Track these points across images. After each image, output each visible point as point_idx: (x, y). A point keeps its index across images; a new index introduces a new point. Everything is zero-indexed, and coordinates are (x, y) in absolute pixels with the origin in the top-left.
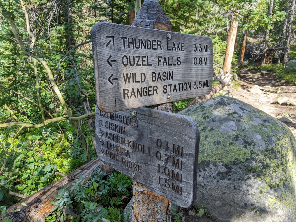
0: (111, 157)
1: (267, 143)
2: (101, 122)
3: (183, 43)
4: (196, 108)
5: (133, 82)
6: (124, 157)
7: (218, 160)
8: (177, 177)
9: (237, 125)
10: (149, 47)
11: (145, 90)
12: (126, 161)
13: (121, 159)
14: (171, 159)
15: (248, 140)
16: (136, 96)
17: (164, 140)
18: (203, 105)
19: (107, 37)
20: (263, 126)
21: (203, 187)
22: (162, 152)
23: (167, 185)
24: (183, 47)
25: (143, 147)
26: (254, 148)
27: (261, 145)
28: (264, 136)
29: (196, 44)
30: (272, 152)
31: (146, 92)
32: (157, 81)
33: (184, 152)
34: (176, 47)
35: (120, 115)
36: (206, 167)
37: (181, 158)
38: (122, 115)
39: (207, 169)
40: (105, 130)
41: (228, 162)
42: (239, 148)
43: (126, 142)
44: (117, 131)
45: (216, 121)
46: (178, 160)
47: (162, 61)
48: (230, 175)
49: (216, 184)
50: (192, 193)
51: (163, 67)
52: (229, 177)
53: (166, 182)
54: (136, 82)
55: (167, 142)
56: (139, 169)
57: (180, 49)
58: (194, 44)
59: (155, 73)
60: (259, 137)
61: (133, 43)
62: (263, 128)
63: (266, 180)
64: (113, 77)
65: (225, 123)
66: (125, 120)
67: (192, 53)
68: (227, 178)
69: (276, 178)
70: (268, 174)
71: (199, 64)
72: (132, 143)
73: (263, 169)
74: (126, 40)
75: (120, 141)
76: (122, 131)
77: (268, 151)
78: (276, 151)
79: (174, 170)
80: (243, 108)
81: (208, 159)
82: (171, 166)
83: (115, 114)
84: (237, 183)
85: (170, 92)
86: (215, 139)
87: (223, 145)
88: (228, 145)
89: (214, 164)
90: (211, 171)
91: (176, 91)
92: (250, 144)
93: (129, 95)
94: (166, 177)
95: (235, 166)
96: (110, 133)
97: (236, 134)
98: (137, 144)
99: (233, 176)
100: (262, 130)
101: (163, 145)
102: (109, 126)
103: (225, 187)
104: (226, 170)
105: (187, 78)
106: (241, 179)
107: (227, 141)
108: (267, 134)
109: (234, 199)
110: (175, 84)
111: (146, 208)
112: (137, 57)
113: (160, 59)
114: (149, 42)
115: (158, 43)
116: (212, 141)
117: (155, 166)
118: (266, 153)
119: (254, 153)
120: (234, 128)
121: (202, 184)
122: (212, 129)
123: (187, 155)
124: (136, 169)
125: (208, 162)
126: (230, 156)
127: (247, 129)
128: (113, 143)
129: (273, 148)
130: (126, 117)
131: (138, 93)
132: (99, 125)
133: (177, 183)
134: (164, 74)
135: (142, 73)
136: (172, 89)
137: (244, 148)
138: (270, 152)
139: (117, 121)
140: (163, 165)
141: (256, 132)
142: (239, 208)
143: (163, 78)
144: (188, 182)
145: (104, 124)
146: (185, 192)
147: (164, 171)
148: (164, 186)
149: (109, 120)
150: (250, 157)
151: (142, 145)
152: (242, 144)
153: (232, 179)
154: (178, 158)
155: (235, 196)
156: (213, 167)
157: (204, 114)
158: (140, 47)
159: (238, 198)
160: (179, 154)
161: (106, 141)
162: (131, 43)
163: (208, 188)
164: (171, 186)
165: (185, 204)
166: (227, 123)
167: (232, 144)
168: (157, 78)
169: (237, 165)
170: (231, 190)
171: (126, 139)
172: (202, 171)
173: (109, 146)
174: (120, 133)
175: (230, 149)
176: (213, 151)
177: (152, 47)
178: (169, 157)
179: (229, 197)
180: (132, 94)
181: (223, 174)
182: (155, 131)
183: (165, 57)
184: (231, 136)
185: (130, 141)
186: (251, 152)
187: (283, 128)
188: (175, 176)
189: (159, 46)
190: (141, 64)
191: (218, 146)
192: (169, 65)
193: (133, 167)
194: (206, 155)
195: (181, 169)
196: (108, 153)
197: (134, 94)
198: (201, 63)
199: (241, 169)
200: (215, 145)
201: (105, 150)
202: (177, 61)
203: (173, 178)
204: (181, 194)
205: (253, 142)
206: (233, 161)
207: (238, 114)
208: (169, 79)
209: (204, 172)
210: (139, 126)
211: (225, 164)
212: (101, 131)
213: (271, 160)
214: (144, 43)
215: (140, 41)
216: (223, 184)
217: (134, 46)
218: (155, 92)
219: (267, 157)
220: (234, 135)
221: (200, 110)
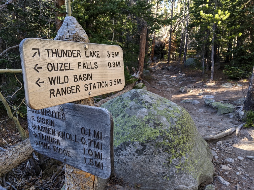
0: (44, 147)
1: (170, 123)
2: (33, 117)
3: (99, 52)
4: (117, 100)
5: (58, 84)
6: (55, 145)
7: (136, 140)
8: (98, 156)
9: (148, 111)
10: (70, 55)
11: (69, 89)
12: (57, 149)
13: (52, 147)
14: (93, 143)
15: (157, 122)
16: (61, 94)
17: (87, 128)
18: (122, 97)
19: (33, 49)
20: (167, 110)
21: (125, 164)
22: (86, 138)
23: (92, 163)
24: (99, 54)
25: (70, 135)
26: (161, 128)
27: (167, 126)
28: (168, 118)
29: (109, 52)
30: (175, 130)
31: (70, 91)
32: (79, 81)
33: (103, 136)
34: (93, 54)
35: (49, 111)
36: (127, 147)
37: (100, 141)
38: (51, 111)
39: (128, 148)
40: (37, 124)
41: (143, 141)
42: (151, 129)
43: (56, 133)
44: (47, 124)
45: (132, 109)
46: (98, 143)
47: (82, 66)
48: (145, 151)
49: (135, 160)
50: (110, 167)
51: (83, 71)
52: (145, 153)
53: (90, 161)
54: (60, 83)
55: (90, 129)
56: (68, 154)
57: (96, 56)
58: (108, 52)
59: (76, 76)
60: (165, 119)
61: (56, 53)
62: (168, 112)
63: (172, 152)
64: (40, 81)
65: (139, 110)
66: (54, 114)
67: (106, 58)
68: (143, 154)
69: (179, 150)
70: (173, 147)
71: (113, 67)
72: (61, 133)
73: (169, 143)
74: (50, 52)
75: (51, 133)
76: (52, 123)
77: (172, 129)
78: (177, 129)
79: (96, 151)
80: (152, 97)
81: (128, 140)
82: (94, 148)
83: (45, 110)
84: (151, 157)
85: (91, 89)
86: (132, 124)
87: (139, 128)
88: (143, 127)
89: (133, 143)
90: (130, 150)
91: (96, 88)
92: (158, 125)
93: (55, 94)
94: (90, 157)
95: (148, 143)
96: (42, 126)
97: (148, 118)
98: (66, 134)
99: (148, 152)
100: (166, 114)
101: (86, 132)
102: (40, 120)
103: (142, 161)
104: (142, 148)
105: (104, 78)
106: (154, 153)
107: (141, 124)
108: (171, 116)
109: (149, 170)
110: (94, 83)
111: (76, 185)
112: (60, 63)
113: (80, 64)
114: (69, 52)
115: (77, 52)
116: (130, 125)
117: (81, 150)
118: (170, 131)
119: (162, 132)
120: (146, 114)
121: (125, 161)
122: (129, 116)
123: (104, 137)
124: (65, 154)
125: (128, 143)
126: (144, 136)
127: (155, 114)
128: (44, 134)
129: (175, 126)
130: (54, 112)
131: (63, 92)
132: (31, 121)
133: (98, 161)
134: (85, 76)
135: (65, 76)
136: (92, 87)
137: (154, 128)
138: (174, 130)
139: (47, 115)
140: (87, 148)
141: (163, 115)
142: (154, 176)
143: (83, 79)
144: (107, 159)
145: (36, 119)
146: (105, 167)
147: (88, 153)
148: (89, 164)
149: (40, 116)
150: (159, 136)
151: (70, 134)
152: (153, 126)
153: (147, 154)
154: (99, 140)
155: (151, 167)
156: (132, 146)
157: (123, 104)
158: (63, 56)
159: (153, 169)
160: (99, 138)
161: (38, 133)
162: (54, 53)
163: (129, 164)
164: (94, 164)
165: (106, 176)
166: (140, 110)
167: (145, 126)
168: (78, 79)
169: (150, 143)
170: (147, 163)
171: (55, 131)
172: (124, 150)
173: (42, 137)
174: (50, 125)
175: (144, 130)
176: (131, 133)
177: (72, 55)
178: (92, 141)
179: (146, 169)
180: (57, 93)
181: (140, 151)
182: (79, 122)
183: (84, 63)
184: (144, 120)
185: (59, 132)
186: (159, 131)
187: (182, 111)
188: (97, 155)
189: (79, 55)
190: (64, 69)
191: (135, 129)
192: (88, 68)
193: (63, 153)
194: (126, 137)
195: (101, 149)
196: (41, 143)
197: (59, 93)
198: (114, 66)
199: (153, 145)
200: (133, 128)
201: (38, 141)
202: (95, 66)
203: (95, 157)
204: (102, 169)
205: (161, 124)
206: (147, 139)
207: (148, 102)
208: (89, 80)
209: (126, 151)
210: (66, 118)
211: (141, 143)
212: (33, 125)
213: (175, 136)
214: (66, 53)
215: (62, 51)
216: (141, 159)
217: (57, 55)
218: (78, 90)
219: (171, 134)
220: (146, 119)
221: (120, 101)
